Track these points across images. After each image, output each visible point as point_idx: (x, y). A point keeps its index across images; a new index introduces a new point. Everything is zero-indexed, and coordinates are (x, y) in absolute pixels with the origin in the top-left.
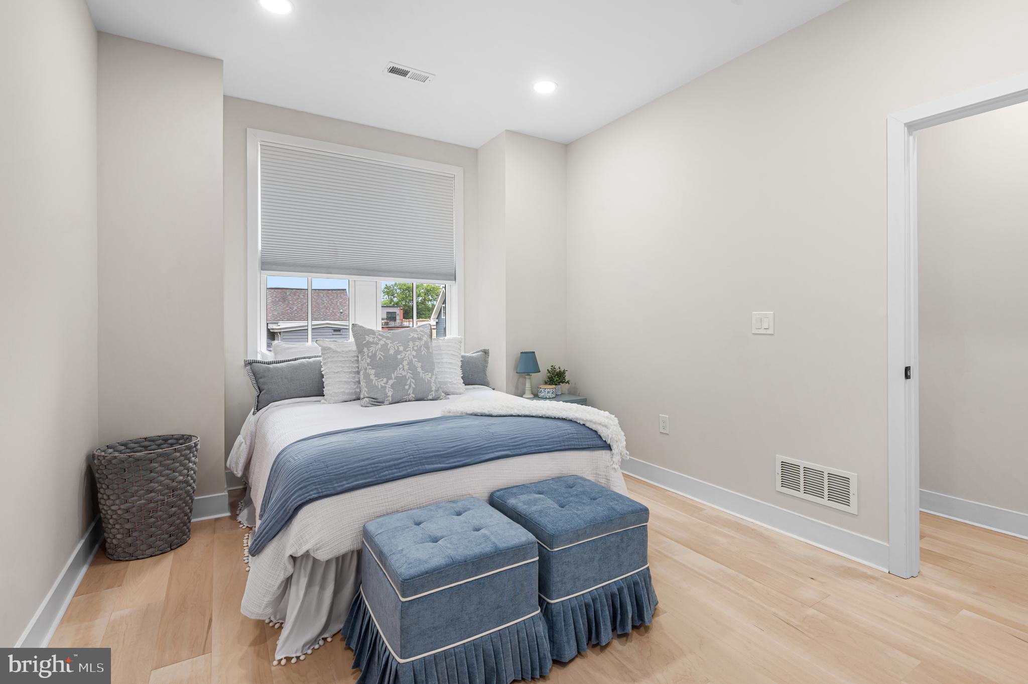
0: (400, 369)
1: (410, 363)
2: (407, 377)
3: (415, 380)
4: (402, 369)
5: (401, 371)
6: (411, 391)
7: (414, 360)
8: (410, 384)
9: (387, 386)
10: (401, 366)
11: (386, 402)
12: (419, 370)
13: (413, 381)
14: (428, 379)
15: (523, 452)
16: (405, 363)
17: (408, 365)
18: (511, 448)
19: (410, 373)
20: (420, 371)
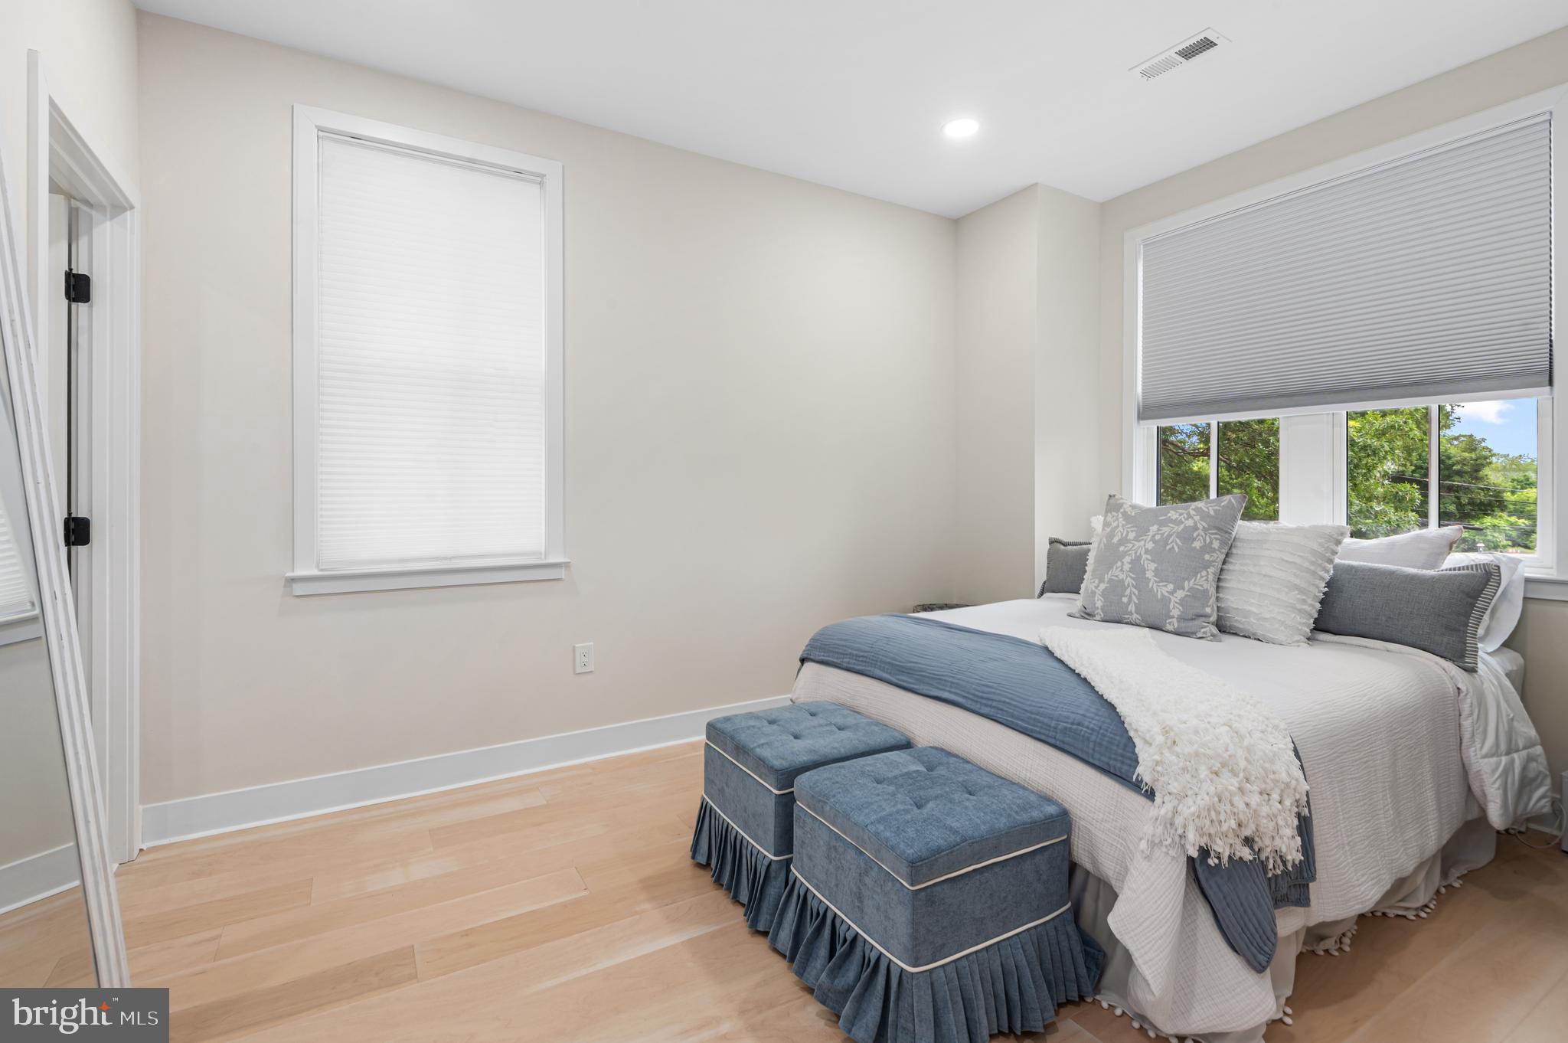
0: (1117, 568)
1: (1136, 562)
2: (1126, 584)
3: (1139, 591)
4: (1119, 569)
5: (1118, 572)
6: (1132, 608)
7: (1144, 557)
8: (1130, 596)
9: (1097, 591)
10: (1119, 564)
11: (1098, 617)
12: (1149, 574)
13: (1136, 592)
14: (1162, 594)
15: (982, 711)
16: (1127, 559)
17: (1130, 563)
18: (971, 697)
19: (1132, 578)
20: (1150, 577)
